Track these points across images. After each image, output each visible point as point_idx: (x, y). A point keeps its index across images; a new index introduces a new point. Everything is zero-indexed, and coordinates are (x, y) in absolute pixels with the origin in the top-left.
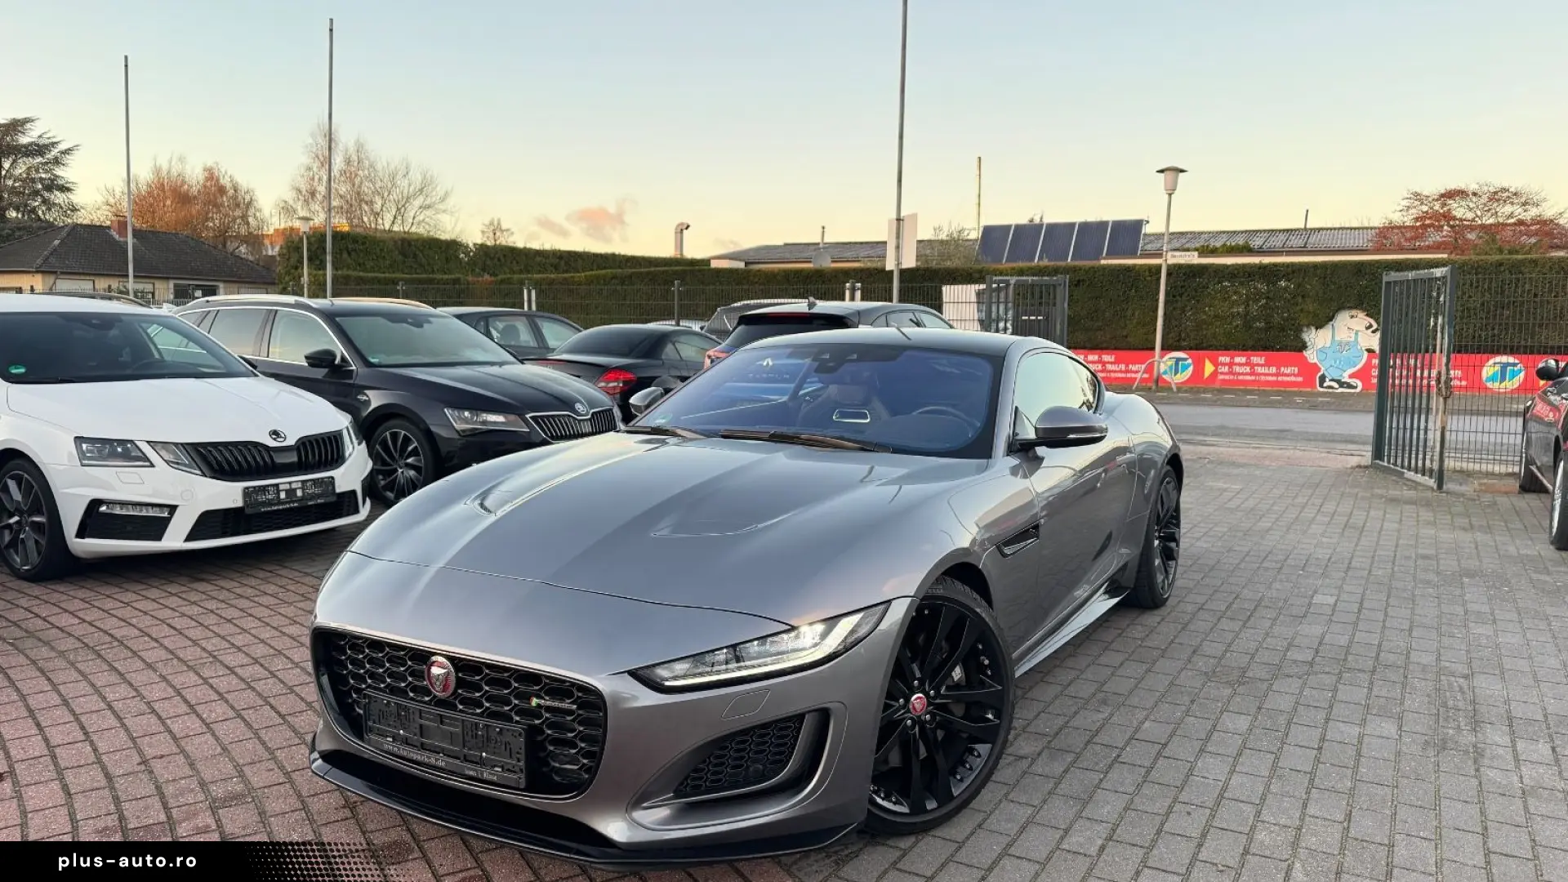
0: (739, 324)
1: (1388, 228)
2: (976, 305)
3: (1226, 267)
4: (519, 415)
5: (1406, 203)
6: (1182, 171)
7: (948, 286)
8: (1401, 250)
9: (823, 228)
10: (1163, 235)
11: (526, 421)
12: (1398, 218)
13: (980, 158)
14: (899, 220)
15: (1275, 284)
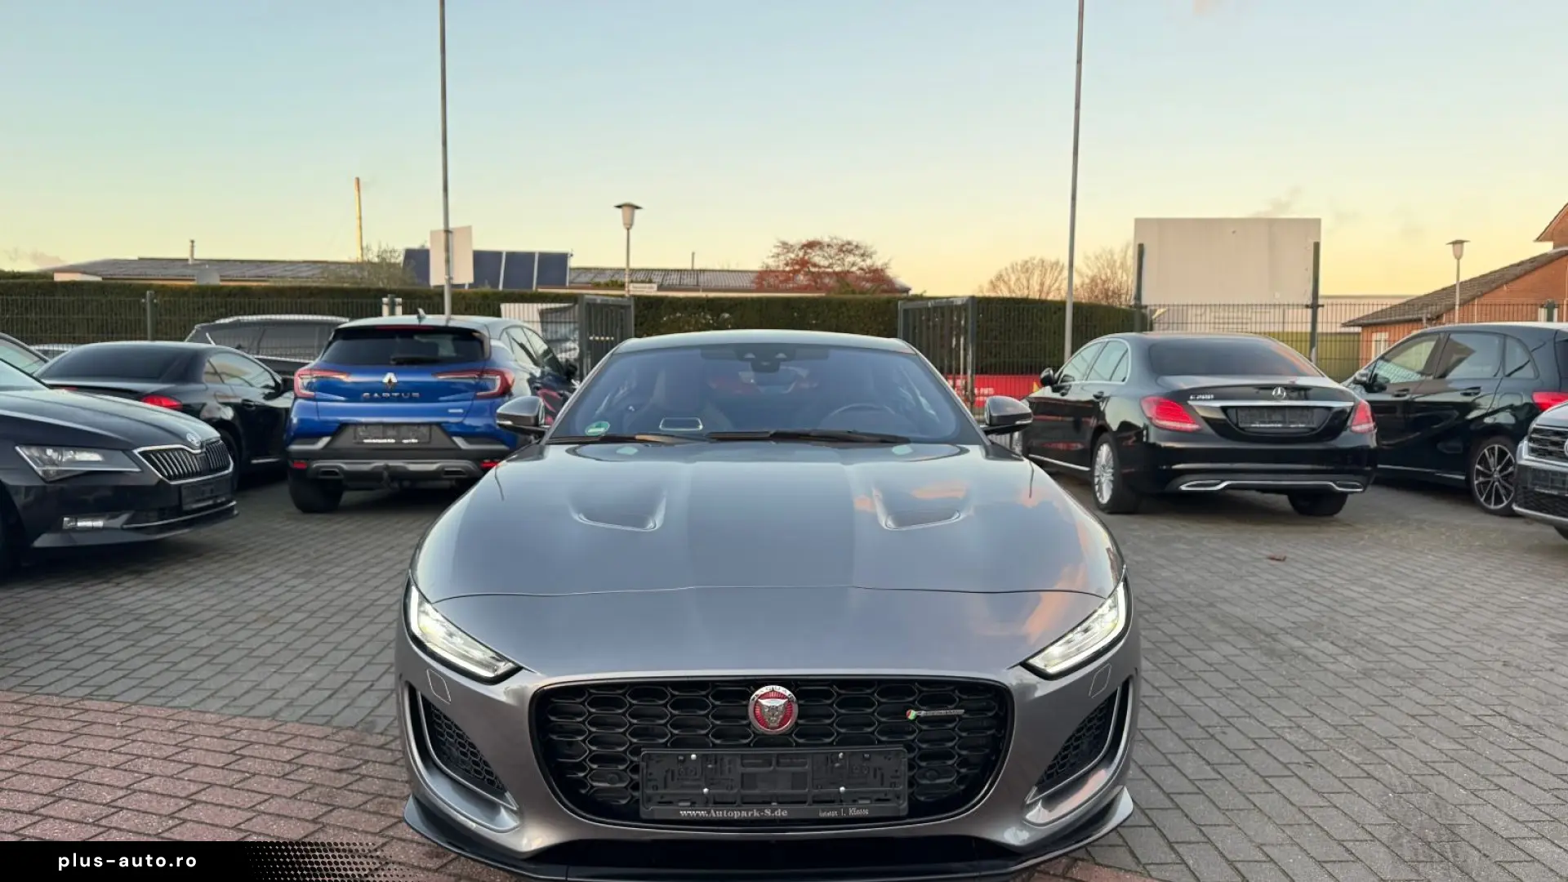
0: (335, 338)
1: (766, 271)
2: (539, 325)
3: (679, 299)
4: (124, 451)
5: (776, 251)
6: (637, 208)
7: (507, 305)
8: (777, 290)
9: (193, 242)
10: (624, 270)
11: (134, 458)
12: (772, 263)
13: (358, 180)
14: (447, 231)
15: (718, 316)
